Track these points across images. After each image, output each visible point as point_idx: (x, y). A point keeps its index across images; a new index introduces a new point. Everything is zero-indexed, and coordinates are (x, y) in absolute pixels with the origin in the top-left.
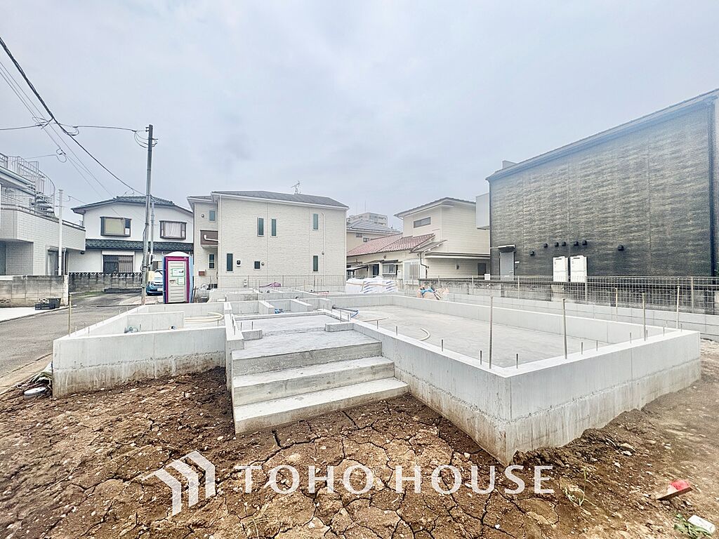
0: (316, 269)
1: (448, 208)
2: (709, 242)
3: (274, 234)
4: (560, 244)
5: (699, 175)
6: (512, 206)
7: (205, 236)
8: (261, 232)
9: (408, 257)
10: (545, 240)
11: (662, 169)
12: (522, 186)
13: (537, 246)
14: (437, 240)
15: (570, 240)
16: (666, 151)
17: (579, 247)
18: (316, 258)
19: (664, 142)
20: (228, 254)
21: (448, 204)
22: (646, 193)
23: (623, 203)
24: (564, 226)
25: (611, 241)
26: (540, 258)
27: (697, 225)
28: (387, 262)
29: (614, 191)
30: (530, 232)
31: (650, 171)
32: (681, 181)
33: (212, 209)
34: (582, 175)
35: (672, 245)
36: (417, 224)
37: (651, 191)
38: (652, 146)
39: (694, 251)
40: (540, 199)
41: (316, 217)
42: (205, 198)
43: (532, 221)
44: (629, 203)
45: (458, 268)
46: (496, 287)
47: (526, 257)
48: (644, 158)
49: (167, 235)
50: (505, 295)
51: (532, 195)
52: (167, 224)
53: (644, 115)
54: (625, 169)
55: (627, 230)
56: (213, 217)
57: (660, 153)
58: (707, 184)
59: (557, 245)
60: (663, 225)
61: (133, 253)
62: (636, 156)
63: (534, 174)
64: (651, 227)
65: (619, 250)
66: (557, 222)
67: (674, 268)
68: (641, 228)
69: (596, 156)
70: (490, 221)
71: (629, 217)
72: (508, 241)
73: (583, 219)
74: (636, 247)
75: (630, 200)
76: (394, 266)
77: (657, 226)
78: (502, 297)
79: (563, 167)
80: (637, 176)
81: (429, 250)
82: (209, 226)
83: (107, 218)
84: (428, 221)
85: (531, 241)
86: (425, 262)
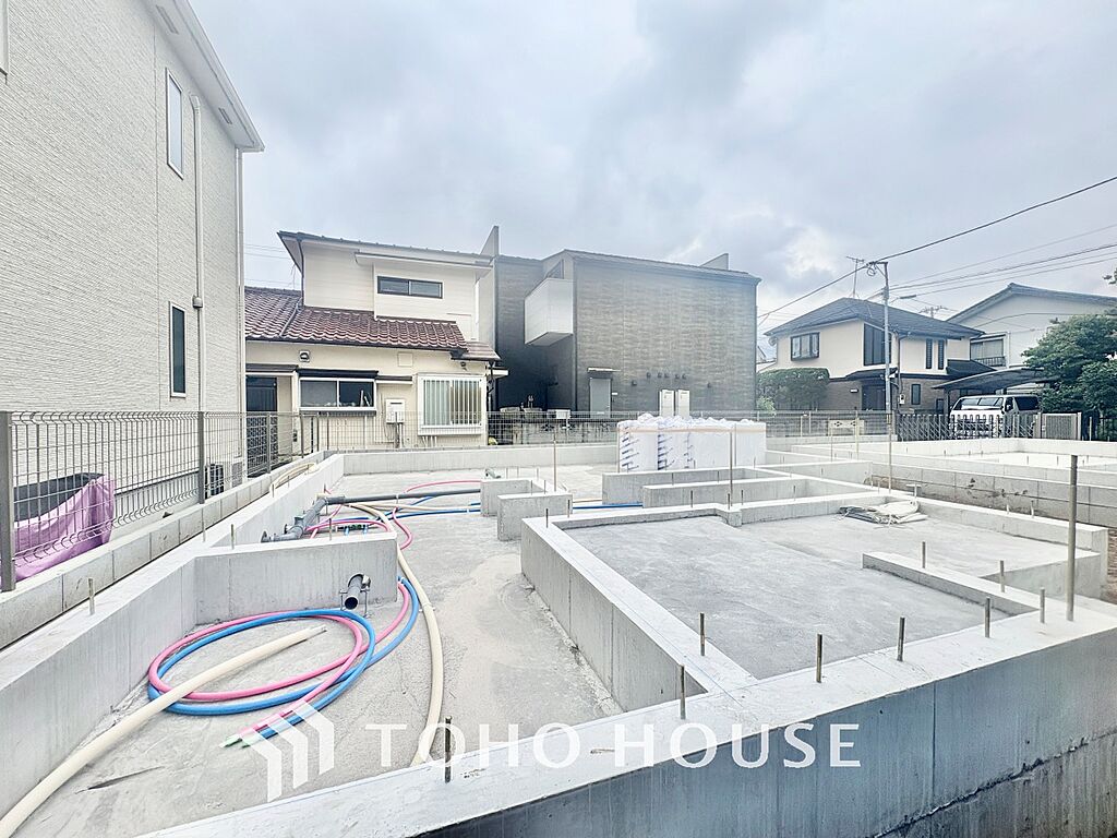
0: (179, 384)
2: (753, 386)
4: (662, 376)
5: (750, 334)
6: (608, 313)
10: (647, 368)
11: (733, 322)
12: (622, 291)
13: (639, 374)
16: (735, 308)
19: (735, 300)
22: (724, 339)
23: (711, 344)
24: (666, 355)
25: (704, 378)
26: (642, 390)
28: (320, 373)
29: (705, 329)
30: (631, 355)
31: (727, 321)
32: (742, 336)
34: (682, 303)
35: (737, 386)
37: (727, 338)
38: (728, 299)
43: (634, 341)
44: (715, 344)
47: (626, 388)
55: (713, 369)
58: (753, 342)
60: (733, 369)
63: (637, 280)
64: (727, 369)
65: (708, 387)
68: (722, 369)
70: (575, 329)
71: (714, 357)
72: (601, 362)
73: (682, 351)
74: (718, 386)
75: (716, 341)
77: (730, 369)
79: (666, 286)
80: (720, 321)
84: (433, 290)
85: (633, 367)
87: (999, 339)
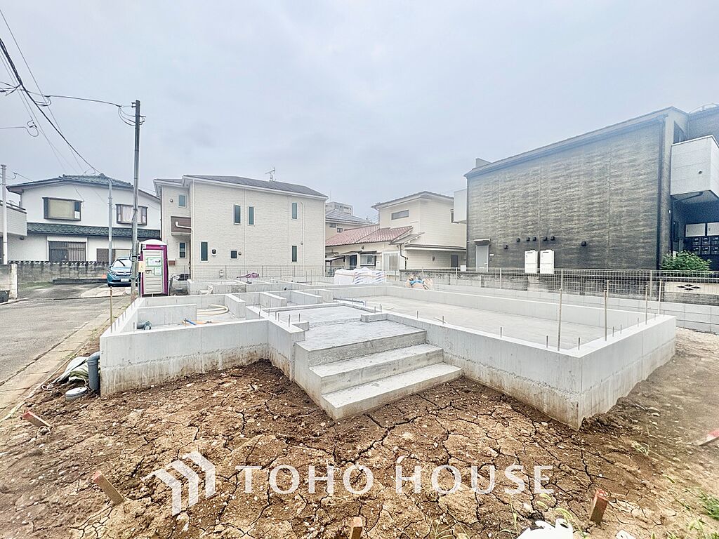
0: (294, 259)
1: (426, 202)
2: (656, 240)
3: (251, 222)
4: (531, 240)
5: (651, 182)
6: (488, 202)
7: (177, 223)
8: (237, 220)
9: (387, 248)
10: (517, 235)
11: (621, 176)
12: (498, 185)
13: (510, 240)
14: (415, 232)
15: (540, 236)
16: (624, 160)
17: (548, 242)
18: (294, 248)
19: (623, 152)
20: (202, 243)
21: (426, 197)
22: (607, 196)
23: (587, 204)
24: (535, 223)
25: (576, 238)
26: (513, 252)
27: (647, 225)
28: (365, 253)
29: (579, 192)
30: (504, 227)
31: (612, 177)
32: (636, 188)
33: (182, 194)
34: (552, 176)
35: (625, 242)
36: (394, 216)
37: (611, 194)
38: (614, 154)
39: (643, 247)
40: (515, 196)
41: (295, 206)
42: (173, 181)
43: (506, 217)
44: (593, 204)
45: (434, 259)
46: (476, 278)
47: (500, 250)
48: (607, 165)
49: (124, 221)
50: (485, 285)
51: (507, 193)
52: (124, 207)
53: (607, 126)
54: (589, 174)
55: (590, 228)
56: (183, 203)
57: (621, 161)
58: (656, 191)
59: (528, 240)
60: (620, 224)
61: (85, 240)
62: (598, 162)
63: (509, 172)
64: (610, 226)
65: (583, 245)
66: (528, 219)
67: (627, 262)
68: (602, 227)
69: (566, 160)
70: (468, 217)
71: (592, 216)
72: (484, 235)
73: (552, 217)
74: (597, 243)
75: (594, 201)
76: (372, 258)
77: (615, 225)
78: (482, 287)
79: (537, 168)
80: (600, 180)
81: (409, 242)
82: (181, 213)
83: (51, 199)
84: (406, 214)
85: (505, 235)
86: (404, 254)
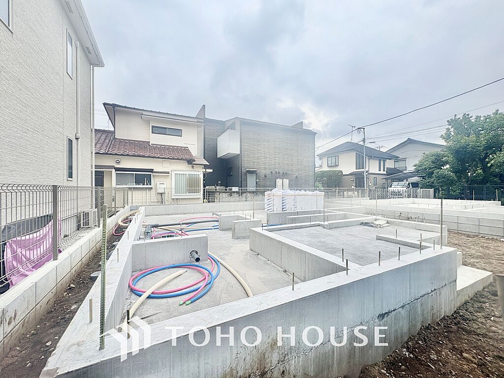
2: (314, 177)
6: (255, 145)
10: (271, 169)
12: (261, 136)
13: (268, 172)
15: (281, 171)
17: (284, 175)
23: (297, 159)
24: (279, 164)
25: (294, 174)
26: (269, 179)
27: (312, 172)
28: (125, 170)
31: (304, 150)
34: (286, 142)
35: (308, 177)
37: (304, 157)
39: (311, 180)
40: (269, 147)
43: (265, 158)
47: (262, 177)
51: (265, 143)
55: (298, 170)
59: (276, 173)
60: (306, 170)
62: (300, 142)
63: (267, 131)
64: (303, 170)
65: (296, 177)
66: (276, 161)
67: (308, 185)
71: (298, 165)
72: (252, 167)
73: (286, 162)
74: (300, 177)
84: (178, 133)
85: (265, 169)
87: (404, 160)
